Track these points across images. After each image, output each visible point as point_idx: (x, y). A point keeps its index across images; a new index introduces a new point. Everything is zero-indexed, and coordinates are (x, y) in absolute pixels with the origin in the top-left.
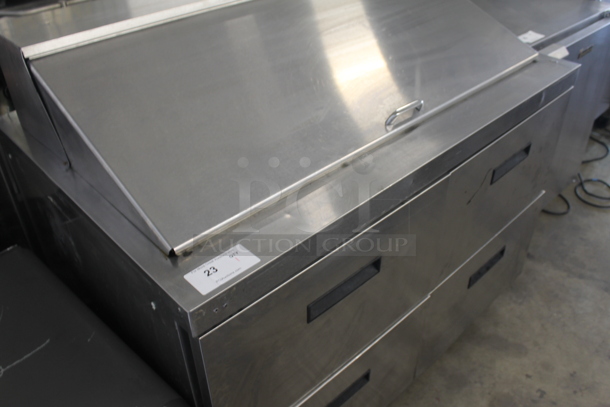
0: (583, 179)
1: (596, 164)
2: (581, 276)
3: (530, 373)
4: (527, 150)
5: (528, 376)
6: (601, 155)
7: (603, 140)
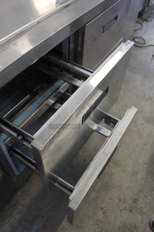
0: (134, 37)
1: (139, 31)
2: (136, 73)
3: (120, 109)
4: (116, 18)
5: (120, 110)
6: (140, 28)
7: (141, 22)
